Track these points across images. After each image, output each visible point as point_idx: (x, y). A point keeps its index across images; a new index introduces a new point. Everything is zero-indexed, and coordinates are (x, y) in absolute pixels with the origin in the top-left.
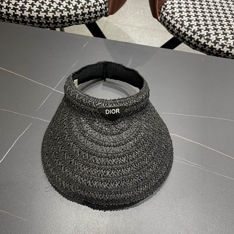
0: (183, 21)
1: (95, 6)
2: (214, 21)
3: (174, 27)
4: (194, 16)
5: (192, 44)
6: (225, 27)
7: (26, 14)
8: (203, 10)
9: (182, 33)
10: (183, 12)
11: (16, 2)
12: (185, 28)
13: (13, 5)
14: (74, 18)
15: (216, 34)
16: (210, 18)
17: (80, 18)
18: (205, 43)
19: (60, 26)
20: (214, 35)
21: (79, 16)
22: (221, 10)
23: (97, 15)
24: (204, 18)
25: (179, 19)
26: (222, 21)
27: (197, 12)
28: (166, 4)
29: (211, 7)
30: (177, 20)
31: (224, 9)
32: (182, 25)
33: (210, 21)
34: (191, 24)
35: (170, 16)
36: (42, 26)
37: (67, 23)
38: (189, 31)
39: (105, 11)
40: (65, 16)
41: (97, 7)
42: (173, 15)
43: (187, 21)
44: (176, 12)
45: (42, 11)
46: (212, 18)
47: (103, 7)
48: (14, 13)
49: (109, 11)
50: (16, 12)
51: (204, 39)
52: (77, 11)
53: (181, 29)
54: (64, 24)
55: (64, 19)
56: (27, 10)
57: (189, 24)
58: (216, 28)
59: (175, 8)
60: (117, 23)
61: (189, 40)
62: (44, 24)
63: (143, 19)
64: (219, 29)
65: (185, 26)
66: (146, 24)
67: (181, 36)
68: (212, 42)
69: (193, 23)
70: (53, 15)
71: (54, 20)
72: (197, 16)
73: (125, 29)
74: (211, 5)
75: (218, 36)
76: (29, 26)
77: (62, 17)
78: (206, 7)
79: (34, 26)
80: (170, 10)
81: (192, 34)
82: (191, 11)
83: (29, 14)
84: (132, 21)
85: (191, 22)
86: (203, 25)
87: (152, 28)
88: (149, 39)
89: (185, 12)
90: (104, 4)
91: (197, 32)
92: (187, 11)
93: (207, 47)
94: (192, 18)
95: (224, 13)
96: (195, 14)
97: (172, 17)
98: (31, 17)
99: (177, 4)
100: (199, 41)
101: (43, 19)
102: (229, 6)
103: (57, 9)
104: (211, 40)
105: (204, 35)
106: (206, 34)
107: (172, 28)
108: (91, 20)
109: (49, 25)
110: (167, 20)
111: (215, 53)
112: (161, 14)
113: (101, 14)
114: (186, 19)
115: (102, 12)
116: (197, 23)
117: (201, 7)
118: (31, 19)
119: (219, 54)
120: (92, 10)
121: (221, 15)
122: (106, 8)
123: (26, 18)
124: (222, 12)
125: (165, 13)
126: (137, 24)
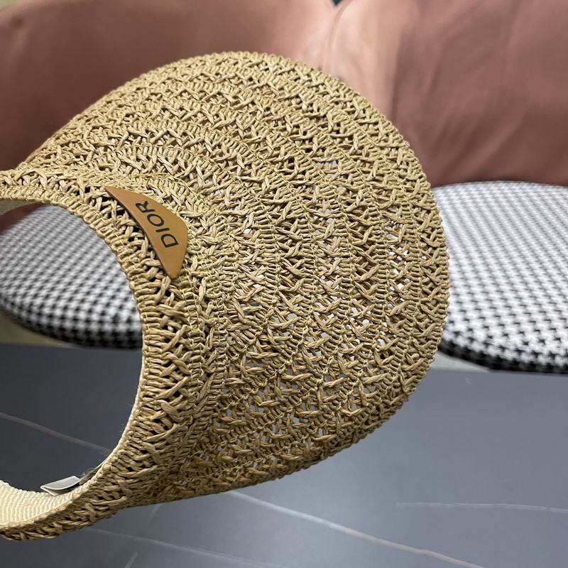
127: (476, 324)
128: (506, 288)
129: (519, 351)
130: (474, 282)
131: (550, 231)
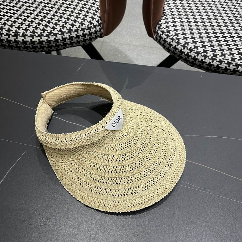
0: (178, 39)
1: (89, 28)
2: (210, 37)
3: (170, 45)
4: (189, 34)
5: (189, 61)
6: (222, 43)
7: (20, 39)
8: (198, 27)
9: (178, 51)
10: (178, 30)
11: (9, 28)
12: (181, 46)
13: (6, 30)
14: (69, 41)
15: (213, 50)
16: (205, 35)
17: (75, 40)
18: (202, 60)
19: (55, 49)
20: (210, 52)
21: (74, 39)
22: (216, 26)
23: (91, 37)
24: (199, 35)
25: (174, 38)
26: (218, 37)
27: (192, 30)
28: (160, 23)
29: (206, 24)
30: (172, 38)
31: (219, 25)
32: (178, 43)
33: (206, 38)
34: (187, 41)
35: (165, 35)
36: (36, 50)
37: (62, 46)
38: (186, 49)
39: (100, 32)
40: (59, 39)
41: (92, 29)
42: (168, 33)
43: (182, 39)
44: (171, 30)
45: (36, 36)
46: (207, 35)
47: (98, 28)
48: (7, 39)
49: (104, 32)
50: (9, 37)
51: (201, 56)
52: (71, 34)
53: (177, 47)
54: (59, 47)
55: (58, 42)
56: (21, 35)
57: (185, 41)
58: (212, 44)
59: (170, 27)
60: (114, 42)
61: (186, 58)
62: (39, 48)
63: (140, 37)
64: (215, 45)
65: (181, 44)
66: (143, 42)
67: (178, 54)
68: (209, 59)
69: (189, 40)
70: (47, 40)
71: (48, 44)
72: (193, 34)
73: (122, 48)
74: (206, 22)
75: (215, 53)
76: (23, 51)
77: (56, 41)
78: (202, 24)
79: (27, 50)
80: (165, 28)
81: (189, 51)
82: (186, 29)
83: (22, 39)
84: (129, 40)
85: (186, 40)
86: (199, 43)
87: (150, 46)
88: (147, 57)
89: (180, 30)
90: (98, 26)
91: (194, 49)
92: (182, 29)
93: (205, 64)
94: (187, 36)
95: (220, 29)
96: (190, 32)
97: (168, 36)
98: (25, 42)
99: (171, 23)
100: (196, 58)
101: (37, 43)
102: (225, 22)
103: (51, 32)
104: (208, 57)
105: (201, 52)
106: (202, 51)
107: (168, 46)
108: (85, 42)
109: (43, 49)
110: (162, 38)
111: (213, 69)
112: (156, 33)
113: (95, 36)
114: (182, 37)
115: (97, 34)
116: (193, 41)
117: (196, 24)
118: (24, 44)
119: (217, 70)
120: (87, 32)
121: (217, 31)
122: (100, 29)
123: (19, 43)
124: (218, 28)
125: (161, 32)
126: (134, 43)
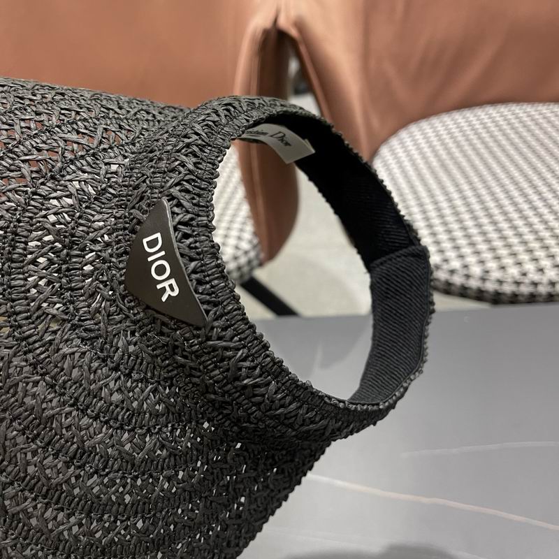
127: (471, 260)
128: (500, 218)
129: (518, 283)
130: (466, 216)
131: (543, 153)
